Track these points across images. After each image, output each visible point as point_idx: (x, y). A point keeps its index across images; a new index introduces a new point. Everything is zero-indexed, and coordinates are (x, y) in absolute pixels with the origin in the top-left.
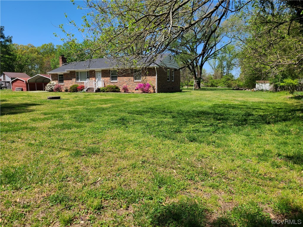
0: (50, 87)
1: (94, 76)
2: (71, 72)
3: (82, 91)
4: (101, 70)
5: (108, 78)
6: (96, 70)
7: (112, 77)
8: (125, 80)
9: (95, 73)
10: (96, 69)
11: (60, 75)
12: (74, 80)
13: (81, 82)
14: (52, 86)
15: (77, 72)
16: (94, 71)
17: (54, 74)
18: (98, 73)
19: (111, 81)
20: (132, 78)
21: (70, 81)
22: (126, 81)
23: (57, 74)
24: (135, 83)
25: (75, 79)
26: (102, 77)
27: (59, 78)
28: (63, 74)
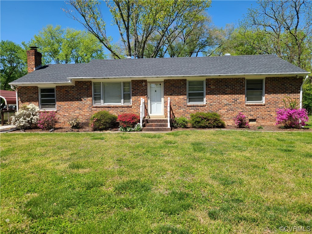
0: (25, 119)
1: (144, 93)
2: (79, 83)
4: (162, 79)
5: (181, 97)
6: (148, 80)
7: (190, 95)
8: (225, 102)
9: (146, 85)
10: (150, 78)
11: (43, 90)
12: (88, 101)
13: (106, 104)
14: (32, 116)
15: (95, 84)
16: (145, 81)
17: (27, 87)
18: (153, 85)
19: (189, 104)
20: (242, 98)
21: (76, 104)
23: (36, 88)
24: (250, 107)
25: (90, 98)
26: (166, 93)
27: (43, 96)
28: (54, 86)
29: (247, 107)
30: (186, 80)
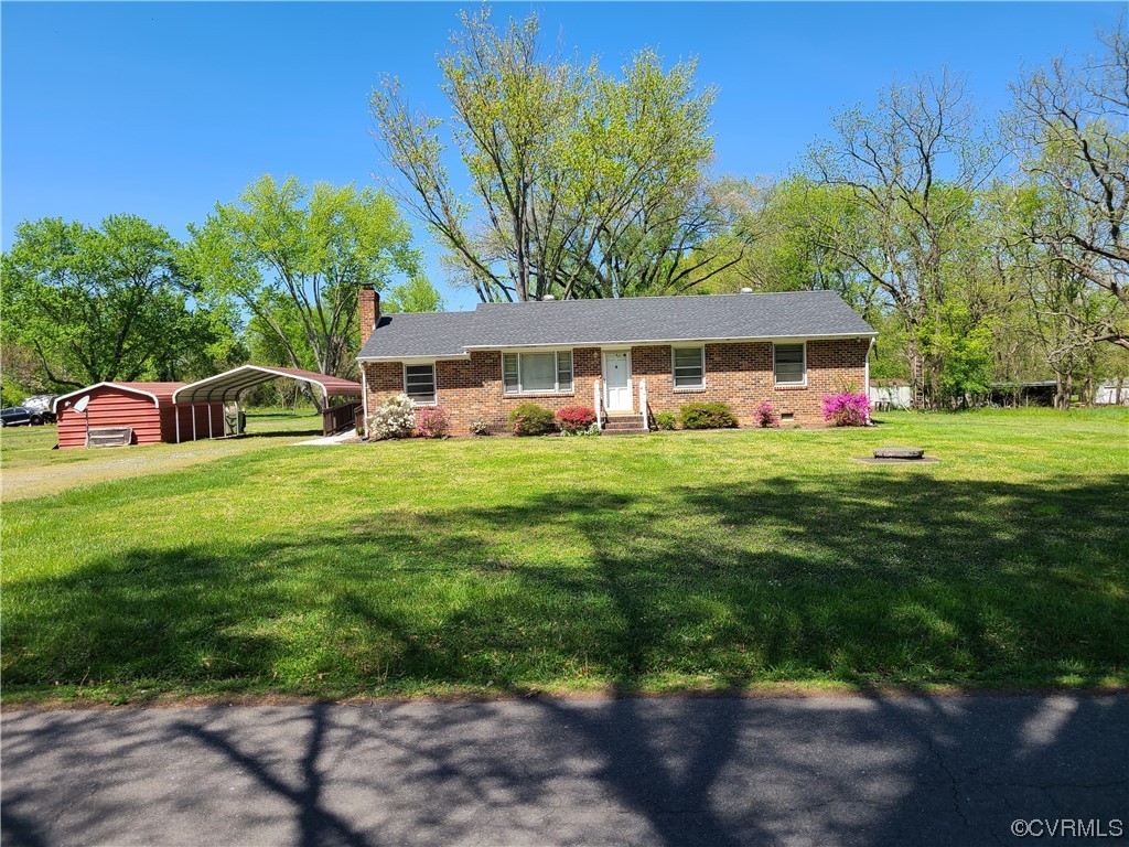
1: (596, 371)
2: (477, 356)
3: (587, 430)
4: (629, 347)
5: (663, 377)
6: (603, 348)
7: (678, 373)
9: (599, 357)
10: (606, 345)
11: (412, 369)
12: (494, 387)
13: (528, 393)
14: (405, 416)
15: (506, 355)
16: (598, 350)
17: (382, 364)
18: (612, 357)
19: (676, 389)
20: (769, 376)
21: (472, 392)
22: (740, 384)
23: (399, 365)
24: (782, 393)
26: (635, 371)
27: (410, 380)
28: (432, 362)
29: (777, 393)
30: (670, 347)
